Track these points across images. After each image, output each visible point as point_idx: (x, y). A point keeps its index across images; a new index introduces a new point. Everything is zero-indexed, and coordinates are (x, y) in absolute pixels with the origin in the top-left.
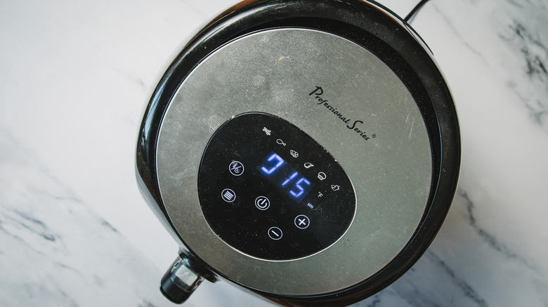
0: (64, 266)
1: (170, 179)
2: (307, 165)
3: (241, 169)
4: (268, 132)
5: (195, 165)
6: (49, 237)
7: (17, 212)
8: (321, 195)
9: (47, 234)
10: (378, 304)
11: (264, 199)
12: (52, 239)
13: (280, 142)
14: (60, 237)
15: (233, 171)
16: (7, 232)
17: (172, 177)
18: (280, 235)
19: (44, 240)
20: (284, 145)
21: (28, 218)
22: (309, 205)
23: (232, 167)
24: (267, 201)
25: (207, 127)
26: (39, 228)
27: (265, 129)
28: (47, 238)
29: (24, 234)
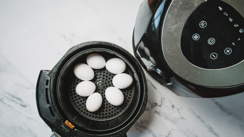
0: (30, 118)
1: (169, 28)
2: (236, 25)
3: (205, 25)
4: (221, 9)
5: (184, 21)
6: (24, 105)
7: (9, 94)
8: (239, 39)
9: (23, 104)
10: (170, 135)
11: (212, 39)
12: (25, 107)
13: (225, 14)
14: (28, 105)
15: (201, 26)
16: (5, 103)
17: (170, 27)
18: (216, 57)
19: (22, 107)
20: (227, 15)
21: (14, 97)
22: (233, 43)
23: (201, 24)
24: (214, 41)
25: (193, 4)
26: (19, 102)
27: (220, 8)
28: (23, 106)
29: (13, 104)
